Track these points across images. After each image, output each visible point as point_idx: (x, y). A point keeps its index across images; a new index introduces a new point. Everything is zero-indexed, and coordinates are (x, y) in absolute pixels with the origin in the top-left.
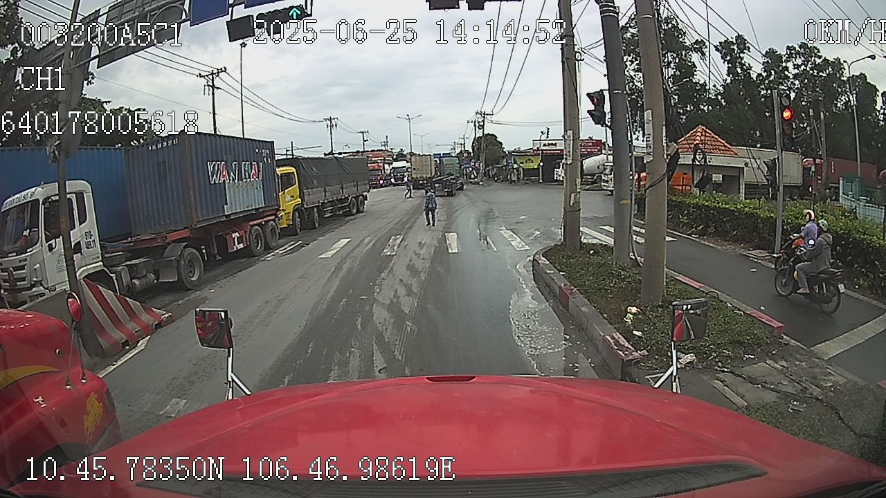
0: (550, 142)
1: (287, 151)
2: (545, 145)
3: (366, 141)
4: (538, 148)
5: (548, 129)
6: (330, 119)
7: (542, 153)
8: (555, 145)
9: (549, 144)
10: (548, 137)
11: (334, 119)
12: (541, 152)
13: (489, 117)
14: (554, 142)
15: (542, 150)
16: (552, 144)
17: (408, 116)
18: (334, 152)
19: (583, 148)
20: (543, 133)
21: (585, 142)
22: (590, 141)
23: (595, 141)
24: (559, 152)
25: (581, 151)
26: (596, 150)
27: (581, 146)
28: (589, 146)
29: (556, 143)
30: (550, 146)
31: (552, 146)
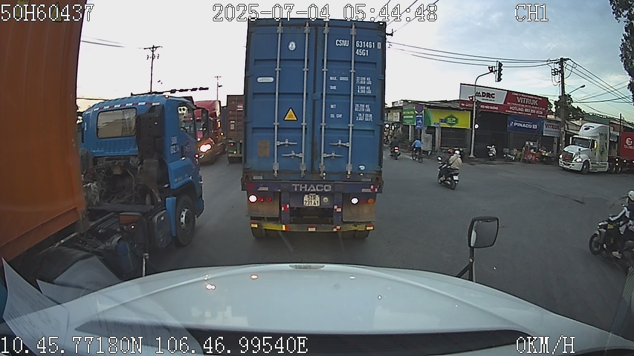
0: (486, 92)
7: (478, 108)
14: (491, 92)
15: (478, 102)
16: (489, 95)
19: (527, 108)
20: (491, 71)
21: (530, 98)
22: (536, 98)
23: (541, 99)
24: (497, 108)
25: (524, 112)
26: (542, 113)
27: (525, 104)
28: (533, 105)
29: (494, 94)
30: (485, 98)
31: (488, 98)
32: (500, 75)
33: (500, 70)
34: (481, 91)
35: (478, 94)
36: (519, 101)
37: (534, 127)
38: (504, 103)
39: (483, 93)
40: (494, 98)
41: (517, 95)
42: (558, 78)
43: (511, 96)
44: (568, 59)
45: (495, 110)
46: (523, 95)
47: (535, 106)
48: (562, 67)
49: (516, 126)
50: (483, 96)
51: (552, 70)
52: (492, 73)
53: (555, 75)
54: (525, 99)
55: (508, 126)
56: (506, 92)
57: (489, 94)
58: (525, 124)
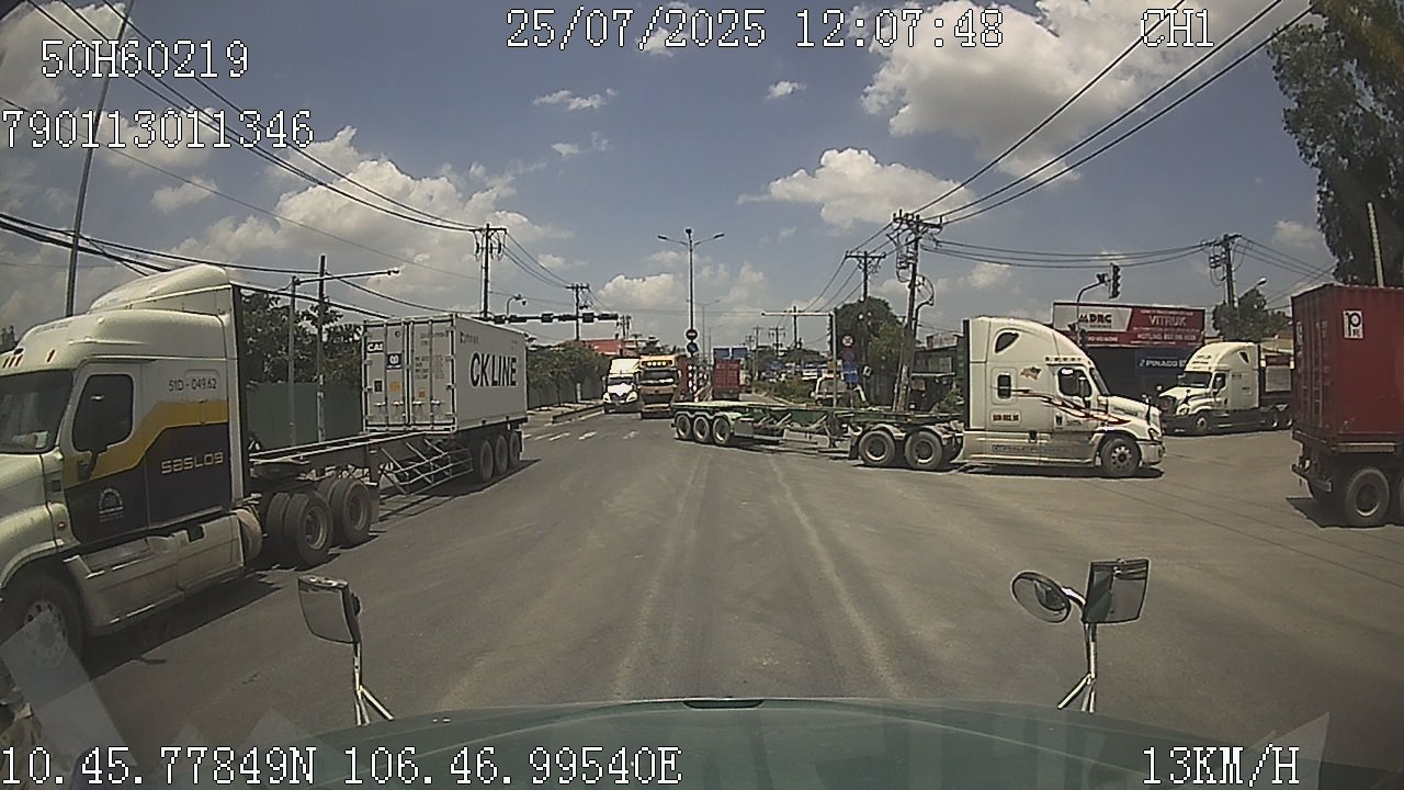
0: (1096, 313)
3: (582, 308)
4: (1072, 327)
5: (1116, 269)
8: (1109, 319)
9: (1093, 319)
14: (1104, 314)
15: (1084, 333)
16: (1101, 318)
17: (689, 231)
19: (1167, 333)
20: (1102, 281)
21: (1172, 315)
22: (1182, 313)
23: (1191, 314)
24: (1115, 339)
25: (1163, 340)
26: (1194, 338)
27: (1163, 327)
28: (1178, 326)
29: (1110, 316)
30: (1096, 323)
31: (1101, 324)
32: (1116, 285)
33: (1116, 278)
34: (1086, 312)
35: (1083, 320)
36: (1153, 322)
38: (1128, 329)
39: (1092, 316)
40: (1110, 321)
41: (1148, 312)
42: (1221, 271)
43: (1139, 316)
44: (1237, 236)
45: (1113, 342)
46: (1159, 312)
47: (1182, 327)
48: (1228, 250)
49: (1150, 365)
50: (1092, 321)
51: (1211, 258)
52: (1103, 285)
53: (1215, 267)
54: (1162, 317)
55: (1137, 368)
56: (1130, 310)
57: (1101, 316)
58: (1166, 361)
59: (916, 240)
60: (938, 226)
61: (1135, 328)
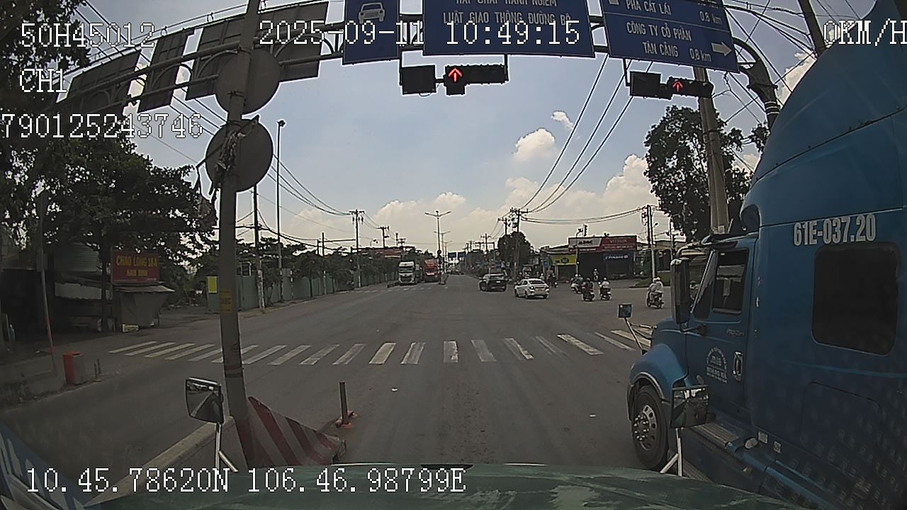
0: (586, 240)
1: (319, 242)
2: (580, 243)
3: (386, 237)
4: (574, 246)
5: (586, 226)
6: (356, 213)
7: (579, 251)
8: (591, 242)
9: (585, 242)
10: (585, 235)
11: (360, 212)
12: (577, 250)
13: (523, 215)
14: (590, 240)
16: (588, 242)
17: (437, 212)
18: (359, 247)
19: (619, 245)
20: (581, 231)
22: (626, 238)
23: (630, 238)
25: (617, 248)
26: (631, 247)
27: (616, 243)
30: (586, 244)
31: (588, 244)
33: (586, 229)
36: (612, 243)
37: (626, 257)
38: (601, 245)
41: (609, 238)
43: (605, 240)
45: (594, 250)
46: (615, 238)
47: (625, 243)
49: (611, 258)
54: (616, 240)
55: (604, 259)
56: (601, 238)
58: (618, 256)
59: (518, 218)
60: (527, 212)
61: (603, 245)
